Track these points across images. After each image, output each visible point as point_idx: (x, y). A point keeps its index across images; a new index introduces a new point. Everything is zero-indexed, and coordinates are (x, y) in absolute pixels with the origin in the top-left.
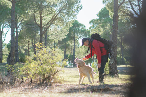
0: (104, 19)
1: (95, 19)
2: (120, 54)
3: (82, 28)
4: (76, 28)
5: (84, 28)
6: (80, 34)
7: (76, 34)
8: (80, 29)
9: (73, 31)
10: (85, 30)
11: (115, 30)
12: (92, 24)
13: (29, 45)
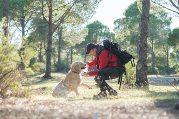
0: (131, 18)
1: (121, 19)
2: (151, 63)
3: (105, 31)
4: (98, 30)
5: (108, 30)
6: (102, 38)
7: (98, 37)
8: (103, 31)
9: (95, 34)
10: (109, 33)
11: (145, 22)
12: (117, 24)
13: (41, 49)
